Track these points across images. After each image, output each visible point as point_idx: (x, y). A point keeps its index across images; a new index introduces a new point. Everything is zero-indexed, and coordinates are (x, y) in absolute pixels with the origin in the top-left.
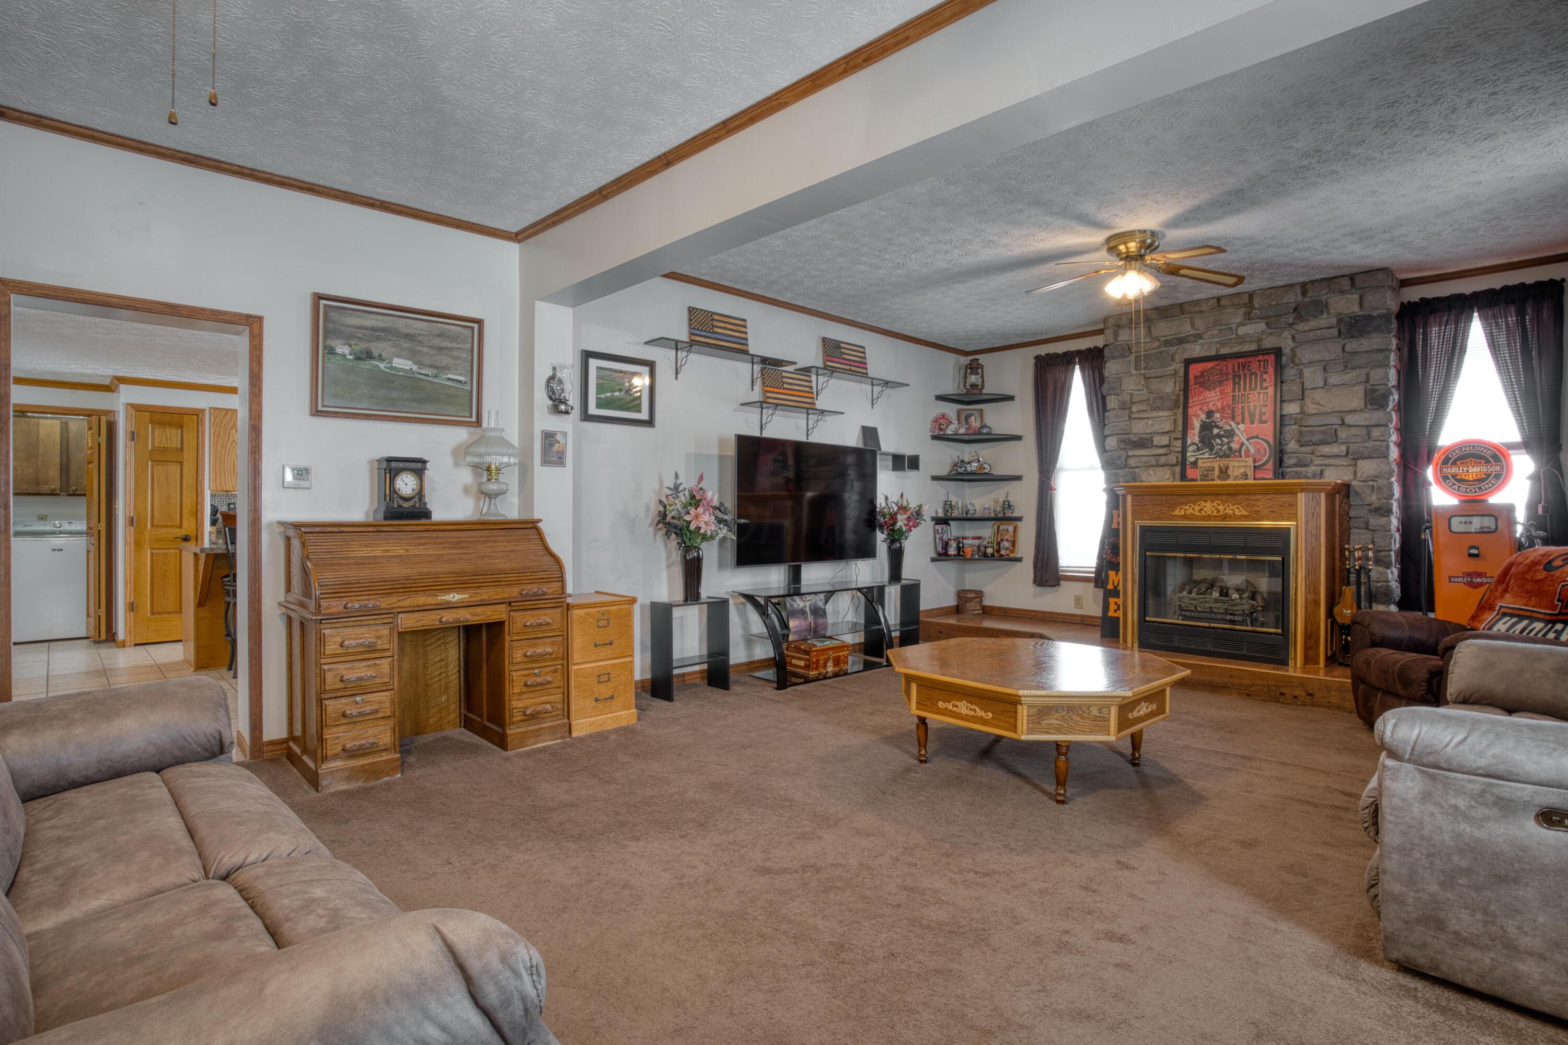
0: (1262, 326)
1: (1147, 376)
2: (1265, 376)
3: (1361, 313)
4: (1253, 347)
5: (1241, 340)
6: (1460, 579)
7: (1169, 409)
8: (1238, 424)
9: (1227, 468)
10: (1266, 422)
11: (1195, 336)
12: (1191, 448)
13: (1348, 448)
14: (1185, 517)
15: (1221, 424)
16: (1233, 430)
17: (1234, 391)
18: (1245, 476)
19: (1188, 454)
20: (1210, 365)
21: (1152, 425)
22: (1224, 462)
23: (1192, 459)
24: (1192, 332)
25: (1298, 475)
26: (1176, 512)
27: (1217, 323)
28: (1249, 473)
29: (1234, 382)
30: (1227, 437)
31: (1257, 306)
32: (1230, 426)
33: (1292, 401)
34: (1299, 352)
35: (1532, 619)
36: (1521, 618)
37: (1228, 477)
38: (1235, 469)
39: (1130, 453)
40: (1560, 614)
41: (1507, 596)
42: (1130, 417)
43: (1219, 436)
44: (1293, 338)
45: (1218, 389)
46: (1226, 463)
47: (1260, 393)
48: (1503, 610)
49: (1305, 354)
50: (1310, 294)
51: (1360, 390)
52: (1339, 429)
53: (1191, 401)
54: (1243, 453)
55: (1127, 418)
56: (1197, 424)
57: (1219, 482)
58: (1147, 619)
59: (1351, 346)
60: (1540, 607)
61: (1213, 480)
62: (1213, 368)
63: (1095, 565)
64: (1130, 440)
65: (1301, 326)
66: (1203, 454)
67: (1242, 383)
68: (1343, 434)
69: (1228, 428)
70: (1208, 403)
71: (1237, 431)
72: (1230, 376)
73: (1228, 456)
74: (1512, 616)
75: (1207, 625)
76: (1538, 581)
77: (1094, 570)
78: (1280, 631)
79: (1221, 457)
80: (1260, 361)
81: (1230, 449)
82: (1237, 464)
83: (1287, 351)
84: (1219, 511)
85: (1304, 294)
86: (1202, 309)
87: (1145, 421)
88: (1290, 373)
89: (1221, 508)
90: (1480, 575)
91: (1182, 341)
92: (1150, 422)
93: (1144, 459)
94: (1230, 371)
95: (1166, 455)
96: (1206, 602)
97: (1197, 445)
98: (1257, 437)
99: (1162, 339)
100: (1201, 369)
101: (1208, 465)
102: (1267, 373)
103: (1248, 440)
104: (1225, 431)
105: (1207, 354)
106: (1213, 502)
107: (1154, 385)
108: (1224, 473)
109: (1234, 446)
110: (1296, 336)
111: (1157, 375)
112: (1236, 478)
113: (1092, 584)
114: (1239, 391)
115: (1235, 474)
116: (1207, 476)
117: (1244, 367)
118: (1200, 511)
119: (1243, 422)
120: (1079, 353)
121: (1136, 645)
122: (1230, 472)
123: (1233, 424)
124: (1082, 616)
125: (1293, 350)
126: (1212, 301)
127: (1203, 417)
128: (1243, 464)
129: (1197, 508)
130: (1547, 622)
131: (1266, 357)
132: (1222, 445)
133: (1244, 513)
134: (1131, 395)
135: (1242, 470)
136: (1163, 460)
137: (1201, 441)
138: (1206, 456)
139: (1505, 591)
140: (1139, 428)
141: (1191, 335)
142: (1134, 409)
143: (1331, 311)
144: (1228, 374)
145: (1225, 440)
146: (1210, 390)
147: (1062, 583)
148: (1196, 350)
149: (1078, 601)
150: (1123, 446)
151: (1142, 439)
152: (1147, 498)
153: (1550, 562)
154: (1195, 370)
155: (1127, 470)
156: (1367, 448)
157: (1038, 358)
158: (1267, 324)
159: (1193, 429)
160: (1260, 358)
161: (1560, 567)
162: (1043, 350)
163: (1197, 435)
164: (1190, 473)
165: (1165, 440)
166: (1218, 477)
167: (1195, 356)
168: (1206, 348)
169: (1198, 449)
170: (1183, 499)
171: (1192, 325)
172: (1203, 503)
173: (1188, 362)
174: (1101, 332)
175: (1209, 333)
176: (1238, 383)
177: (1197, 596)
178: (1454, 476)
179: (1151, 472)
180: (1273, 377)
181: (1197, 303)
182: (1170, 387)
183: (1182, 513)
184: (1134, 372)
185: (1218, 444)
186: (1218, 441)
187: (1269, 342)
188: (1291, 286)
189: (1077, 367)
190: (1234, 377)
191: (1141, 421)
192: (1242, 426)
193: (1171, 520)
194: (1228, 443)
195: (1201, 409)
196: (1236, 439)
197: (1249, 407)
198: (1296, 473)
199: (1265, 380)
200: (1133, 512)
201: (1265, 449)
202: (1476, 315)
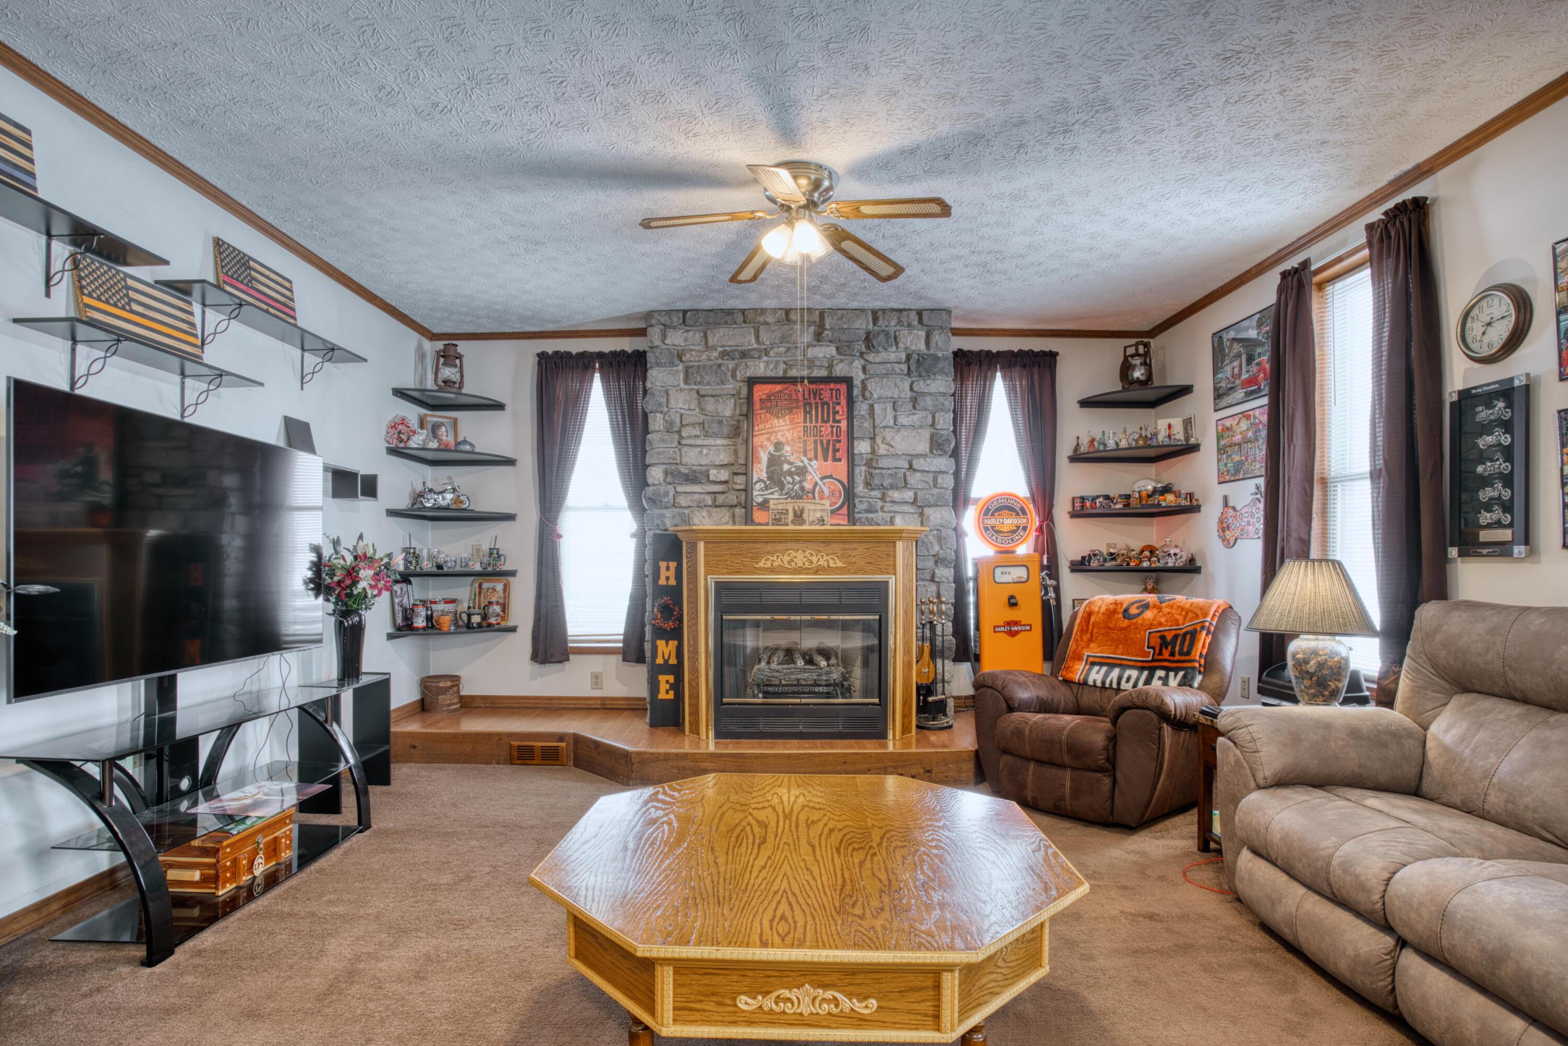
0: (833, 350)
1: (702, 393)
2: (838, 408)
3: (926, 352)
4: (823, 373)
5: (811, 363)
6: (1002, 629)
7: (728, 437)
8: (810, 460)
9: (802, 511)
10: (840, 460)
11: (759, 350)
12: (759, 486)
13: (916, 494)
14: (772, 570)
15: (792, 459)
16: (805, 467)
17: (805, 422)
18: (822, 521)
19: (755, 493)
20: (778, 387)
21: (706, 455)
22: (798, 504)
23: (760, 499)
24: (755, 346)
25: (870, 522)
26: (761, 564)
27: (783, 339)
28: (825, 518)
29: (805, 411)
30: (798, 474)
31: (827, 326)
32: (802, 461)
33: (862, 439)
34: (871, 385)
35: (1123, 666)
36: (1112, 666)
37: (803, 522)
38: (812, 513)
39: (679, 489)
40: (1153, 660)
41: (1092, 645)
42: (679, 443)
43: (791, 474)
44: (864, 369)
45: (787, 417)
46: (801, 505)
47: (832, 427)
48: (1091, 659)
49: (876, 389)
50: (880, 322)
51: (926, 434)
52: (908, 474)
53: (756, 428)
54: (816, 495)
55: (675, 444)
56: (764, 457)
57: (791, 527)
58: (725, 700)
59: (921, 386)
60: (1128, 654)
61: (787, 525)
62: (780, 392)
63: (622, 631)
64: (680, 472)
65: (871, 357)
66: (772, 493)
67: (813, 412)
68: (914, 479)
69: (800, 464)
70: (776, 432)
71: (810, 469)
72: (801, 404)
73: (801, 498)
74: (1101, 664)
75: (798, 701)
76: (1122, 629)
77: (622, 637)
78: (876, 700)
79: (792, 498)
80: (832, 390)
81: (802, 489)
82: (813, 507)
83: (857, 383)
84: (812, 562)
85: (875, 320)
86: (768, 320)
87: (698, 449)
88: (862, 408)
89: (814, 559)
90: (1016, 623)
91: (744, 355)
92: (705, 451)
93: (696, 496)
94: (801, 398)
95: (723, 493)
96: (792, 673)
97: (765, 482)
98: (831, 477)
99: (720, 349)
100: (767, 391)
101: (780, 507)
102: (839, 404)
103: (822, 479)
104: (797, 468)
105: (773, 374)
106: (804, 551)
107: (710, 405)
108: (799, 517)
109: (808, 486)
110: (868, 367)
111: (714, 393)
112: (812, 523)
113: (620, 657)
114: (811, 422)
115: (811, 519)
116: (779, 520)
117: (815, 395)
118: (790, 562)
119: (816, 458)
120: (600, 355)
121: (711, 734)
122: (805, 516)
123: (805, 459)
124: (602, 699)
125: (863, 382)
126: (780, 312)
127: (771, 448)
128: (819, 507)
129: (786, 559)
130: (1141, 669)
131: (838, 386)
132: (794, 484)
133: (839, 564)
134: (681, 416)
135: (818, 515)
136: (721, 499)
137: (769, 478)
138: (776, 496)
139: (1091, 640)
140: (692, 458)
141: (755, 349)
142: (684, 434)
143: (901, 345)
144: (797, 400)
145: (797, 478)
146: (778, 418)
147: (571, 657)
148: (760, 368)
149: (597, 679)
150: (669, 479)
151: (695, 471)
152: (724, 546)
153: (1126, 610)
154: (760, 392)
155: (676, 510)
156: (933, 495)
157: (542, 356)
158: (837, 349)
159: (759, 463)
160: (832, 386)
161: (1139, 615)
162: (551, 346)
163: (765, 470)
164: (758, 516)
165: (724, 475)
166: (793, 523)
167: (759, 375)
168: (771, 366)
169: (767, 488)
170: (769, 547)
171: (757, 337)
172: (794, 554)
173: (752, 382)
174: (642, 332)
175: (776, 350)
176: (810, 413)
177: (780, 667)
178: (993, 527)
179: (705, 513)
180: (845, 410)
181: (763, 311)
182: (727, 409)
183: (769, 565)
184: (682, 385)
185: (789, 483)
186: (789, 479)
187: (840, 370)
188: (862, 310)
189: (597, 376)
190: (805, 405)
191: (693, 449)
192: (814, 463)
193: (754, 573)
194: (800, 482)
195: (768, 439)
196: (809, 478)
197: (821, 442)
198: (867, 519)
199: (838, 412)
200: (707, 563)
201: (840, 491)
202: (999, 374)
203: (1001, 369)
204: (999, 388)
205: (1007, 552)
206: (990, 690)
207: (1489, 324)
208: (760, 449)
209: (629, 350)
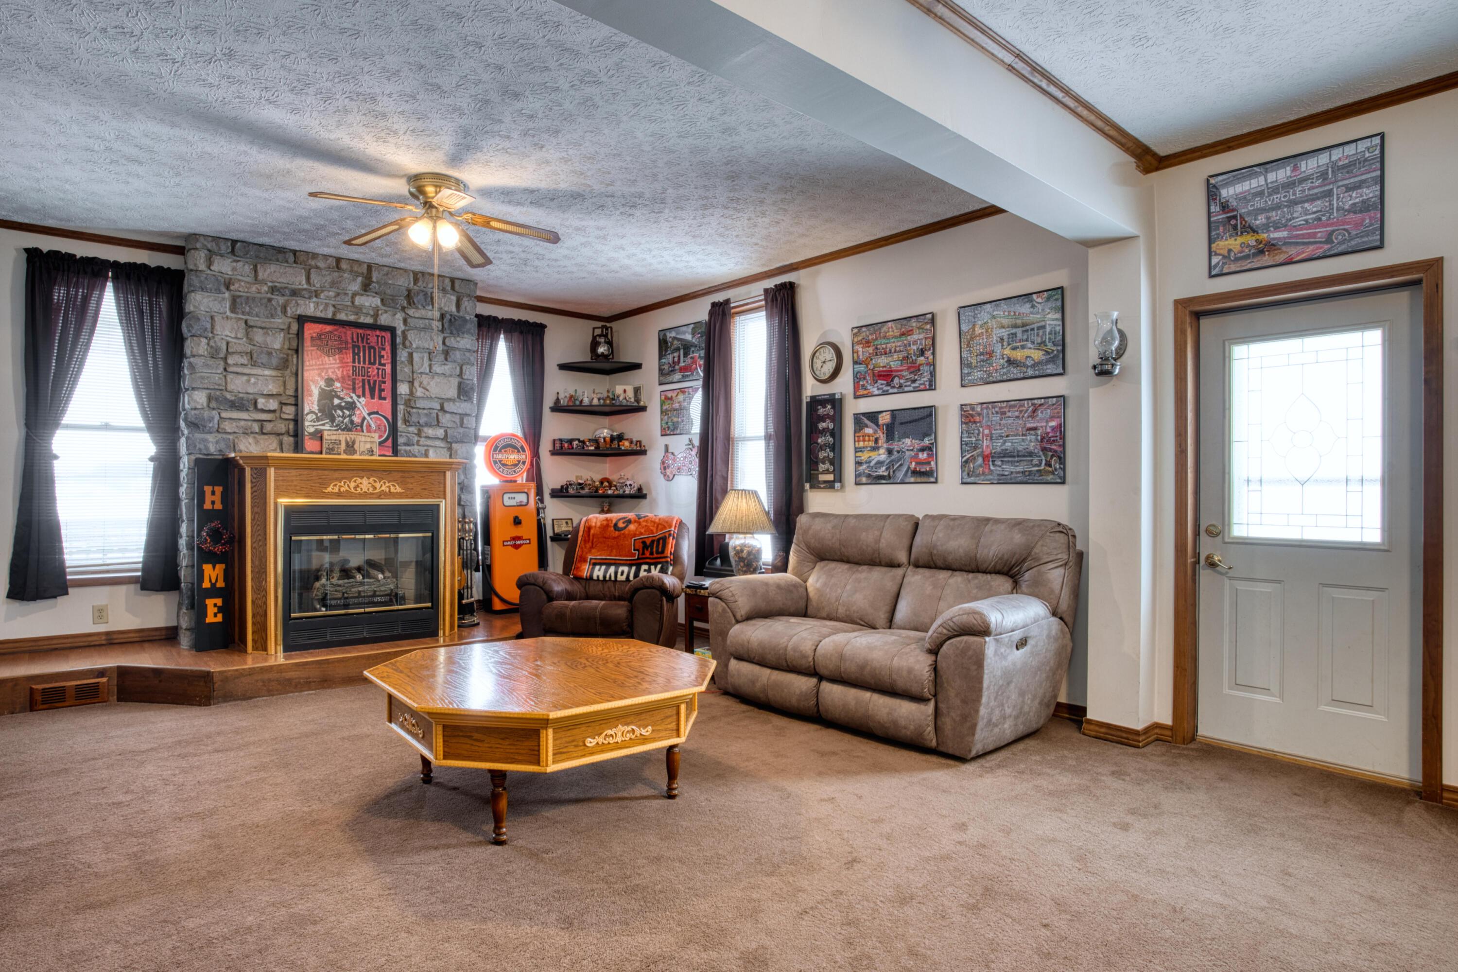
0: (377, 301)
1: (251, 323)
2: (383, 353)
3: (456, 313)
4: (369, 320)
5: (358, 310)
6: (509, 543)
7: (276, 369)
8: (359, 397)
9: (354, 443)
10: (385, 399)
11: (310, 291)
12: (310, 417)
13: (446, 432)
14: (339, 495)
15: (342, 394)
16: (354, 402)
17: (354, 362)
18: (371, 452)
19: (306, 424)
20: (329, 328)
21: (255, 384)
22: (350, 436)
23: (312, 430)
24: (305, 286)
25: (409, 454)
26: (329, 489)
27: (333, 284)
28: (374, 449)
29: (354, 354)
30: (348, 409)
31: (374, 279)
32: (351, 398)
33: (402, 381)
34: (411, 335)
35: (617, 564)
36: (609, 565)
37: (354, 452)
38: (362, 444)
39: (224, 415)
40: (638, 559)
41: (593, 551)
42: (225, 369)
43: (340, 407)
44: (405, 321)
45: (337, 356)
46: (353, 437)
47: (378, 369)
48: (593, 561)
49: (416, 340)
50: (420, 283)
51: (455, 381)
52: (440, 414)
53: (307, 363)
54: (365, 428)
55: (221, 370)
56: (316, 392)
57: (344, 456)
58: (293, 615)
59: (451, 342)
60: (620, 556)
61: (339, 454)
62: (331, 332)
63: (141, 560)
64: (226, 399)
65: (411, 312)
66: (323, 425)
67: (361, 354)
68: (445, 419)
69: (350, 400)
70: (327, 369)
71: (358, 404)
72: (350, 346)
73: (350, 430)
74: (601, 564)
75: (362, 610)
76: (614, 538)
77: (140, 566)
78: (429, 605)
79: (343, 430)
80: (378, 336)
81: (352, 422)
82: (363, 439)
83: (399, 332)
84: (375, 488)
85: (416, 280)
86: (319, 264)
87: (245, 378)
88: (402, 355)
89: (378, 485)
90: (519, 538)
91: (295, 293)
92: (253, 380)
93: (242, 423)
94: (350, 340)
95: (270, 421)
96: (353, 586)
97: (316, 414)
98: (377, 413)
99: (270, 284)
100: (318, 330)
101: (334, 437)
102: (384, 349)
103: (369, 414)
104: (347, 403)
105: (322, 315)
106: (369, 478)
107: (259, 337)
108: (350, 447)
109: (356, 419)
110: (409, 320)
111: (263, 325)
112: (362, 453)
113: (139, 586)
114: (359, 363)
115: (362, 449)
116: (333, 449)
117: (363, 339)
118: (356, 488)
119: (364, 395)
120: (116, 265)
121: (280, 648)
122: (356, 446)
123: (353, 395)
124: (108, 633)
125: (403, 332)
126: (331, 259)
127: (322, 384)
128: (369, 439)
129: (352, 485)
130: (630, 566)
131: (383, 334)
132: (344, 417)
133: (399, 490)
134: (228, 343)
135: (368, 446)
136: (268, 427)
137: (320, 411)
138: (327, 427)
139: (592, 547)
140: (237, 385)
141: (305, 289)
142: (230, 361)
143: (436, 305)
144: (347, 343)
145: (347, 412)
146: (329, 356)
147: (70, 590)
148: (310, 308)
149: (100, 613)
150: (213, 404)
151: (242, 399)
152: (294, 472)
153: (616, 525)
154: (310, 330)
155: (220, 436)
156: (459, 433)
157: (32, 254)
158: (382, 300)
159: (311, 395)
160: (378, 333)
161: (625, 527)
162: (46, 244)
163: (316, 403)
164: (310, 444)
165: (273, 404)
166: (345, 452)
167: (309, 314)
168: (321, 308)
169: (318, 419)
170: (337, 475)
171: (308, 279)
172: (359, 480)
173: (302, 320)
174: (179, 251)
175: (326, 293)
176: (358, 354)
177: (341, 582)
178: (500, 461)
179: (251, 440)
180: (390, 355)
181: (315, 256)
182: (277, 342)
183: (336, 490)
184: (228, 313)
185: (339, 416)
186: (339, 412)
187: (385, 319)
188: (406, 270)
189: (110, 285)
190: (354, 347)
191: (239, 376)
192: (362, 399)
193: (323, 498)
194: (350, 416)
195: (320, 375)
196: (358, 413)
197: (369, 381)
198: (405, 451)
199: (383, 357)
200: (277, 488)
201: (385, 426)
202: (502, 336)
203: (504, 333)
204: (502, 348)
205: (511, 481)
206: (532, 587)
207: (824, 362)
208: (311, 383)
209: (153, 265)
